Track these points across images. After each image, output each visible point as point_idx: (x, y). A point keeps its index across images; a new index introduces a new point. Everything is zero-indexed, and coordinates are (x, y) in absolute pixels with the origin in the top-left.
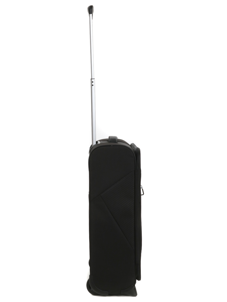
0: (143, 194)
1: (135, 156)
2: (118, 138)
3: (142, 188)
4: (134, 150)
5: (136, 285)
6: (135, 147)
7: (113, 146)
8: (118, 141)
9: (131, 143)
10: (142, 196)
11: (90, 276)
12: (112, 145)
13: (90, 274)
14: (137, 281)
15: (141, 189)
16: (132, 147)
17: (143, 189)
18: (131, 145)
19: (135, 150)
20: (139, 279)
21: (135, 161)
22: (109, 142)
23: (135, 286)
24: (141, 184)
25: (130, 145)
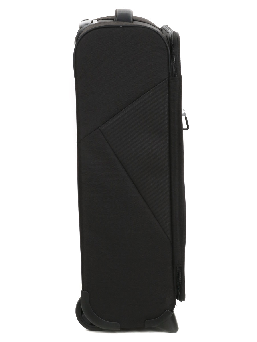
0: (186, 127)
1: (169, 48)
2: (134, 15)
3: (185, 115)
4: (167, 36)
5: (175, 310)
6: (170, 31)
7: (124, 27)
8: (134, 20)
9: (163, 25)
10: (184, 131)
11: (82, 292)
12: (121, 25)
13: (81, 289)
14: (177, 302)
15: (183, 118)
16: (164, 31)
17: (186, 118)
18: (161, 30)
19: (169, 37)
20: (182, 297)
21: (170, 58)
22: (116, 21)
23: (172, 311)
24: (183, 107)
25: (160, 28)
